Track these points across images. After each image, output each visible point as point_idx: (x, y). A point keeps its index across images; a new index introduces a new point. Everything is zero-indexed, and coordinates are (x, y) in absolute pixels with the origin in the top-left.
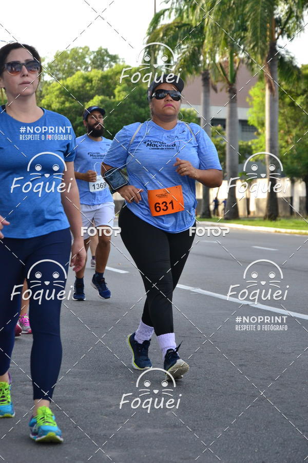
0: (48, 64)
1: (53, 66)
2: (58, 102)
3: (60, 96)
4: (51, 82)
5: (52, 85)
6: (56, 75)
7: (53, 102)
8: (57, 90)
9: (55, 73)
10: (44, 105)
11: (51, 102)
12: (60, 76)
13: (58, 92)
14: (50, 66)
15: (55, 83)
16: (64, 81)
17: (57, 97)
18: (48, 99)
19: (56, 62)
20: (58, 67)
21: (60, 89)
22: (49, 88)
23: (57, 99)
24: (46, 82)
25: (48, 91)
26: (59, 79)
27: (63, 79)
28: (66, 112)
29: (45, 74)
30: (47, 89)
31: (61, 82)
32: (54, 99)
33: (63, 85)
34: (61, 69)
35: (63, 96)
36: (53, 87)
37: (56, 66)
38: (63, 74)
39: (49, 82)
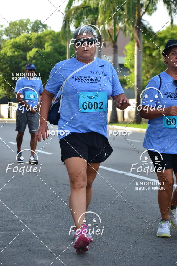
0: (5, 29)
1: (8, 30)
2: (11, 52)
3: (12, 48)
4: (7, 39)
5: (7, 42)
6: (10, 36)
7: (7, 52)
8: (10, 44)
9: (9, 34)
10: (2, 54)
11: (6, 52)
12: (12, 36)
13: (10, 46)
14: (6, 30)
15: (9, 40)
16: (15, 39)
17: (10, 48)
18: (5, 50)
19: (10, 28)
20: (11, 31)
21: (12, 44)
22: (5, 43)
23: (10, 50)
24: (4, 40)
25: (5, 45)
26: (11, 38)
27: (14, 38)
28: (15, 57)
29: (3, 34)
30: (4, 44)
31: (12, 40)
32: (8, 50)
33: (14, 42)
34: (13, 32)
35: (14, 48)
36: (8, 43)
37: (10, 30)
38: (14, 35)
39: (6, 39)
